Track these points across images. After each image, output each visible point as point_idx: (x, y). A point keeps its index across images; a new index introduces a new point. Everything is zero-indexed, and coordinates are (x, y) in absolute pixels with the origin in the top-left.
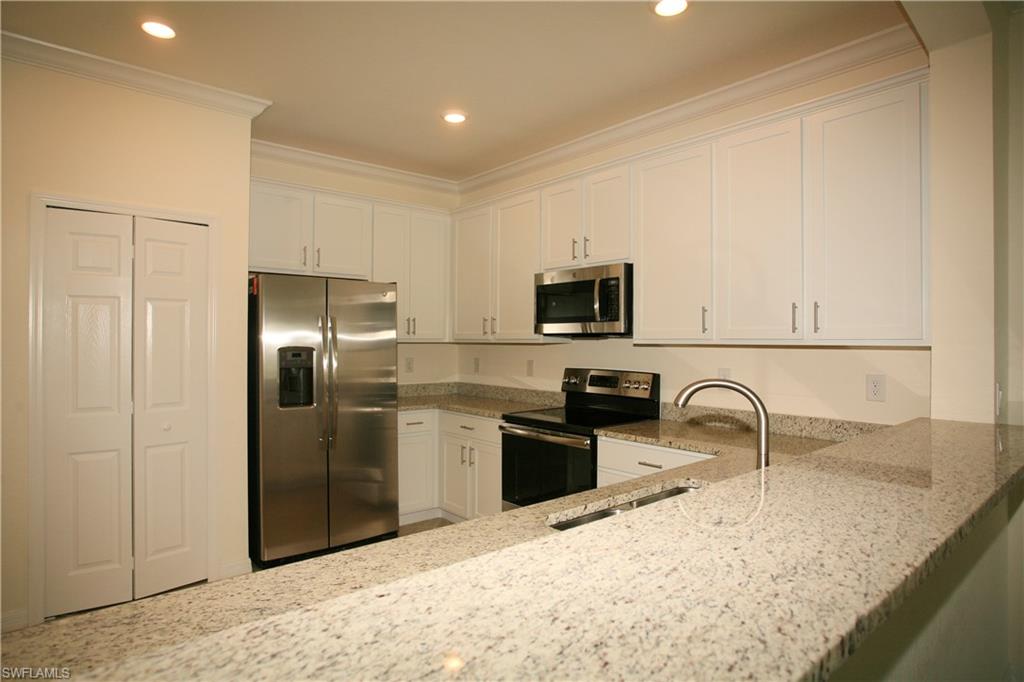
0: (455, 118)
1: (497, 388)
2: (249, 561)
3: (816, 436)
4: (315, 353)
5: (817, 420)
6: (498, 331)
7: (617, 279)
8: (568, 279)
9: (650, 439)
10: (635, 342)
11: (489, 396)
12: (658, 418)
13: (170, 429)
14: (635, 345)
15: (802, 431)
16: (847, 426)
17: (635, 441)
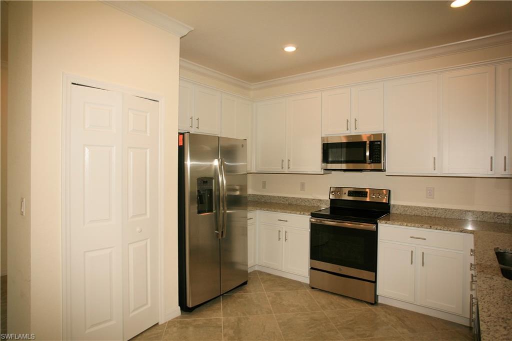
0: (290, 49)
1: (279, 197)
2: (179, 307)
3: (486, 220)
4: (213, 181)
5: (486, 212)
6: (291, 167)
7: (380, 141)
8: (344, 140)
9: (417, 225)
10: (387, 174)
11: (274, 202)
12: (390, 212)
13: (141, 231)
14: (387, 176)
15: (477, 218)
16: (503, 215)
17: (407, 226)
